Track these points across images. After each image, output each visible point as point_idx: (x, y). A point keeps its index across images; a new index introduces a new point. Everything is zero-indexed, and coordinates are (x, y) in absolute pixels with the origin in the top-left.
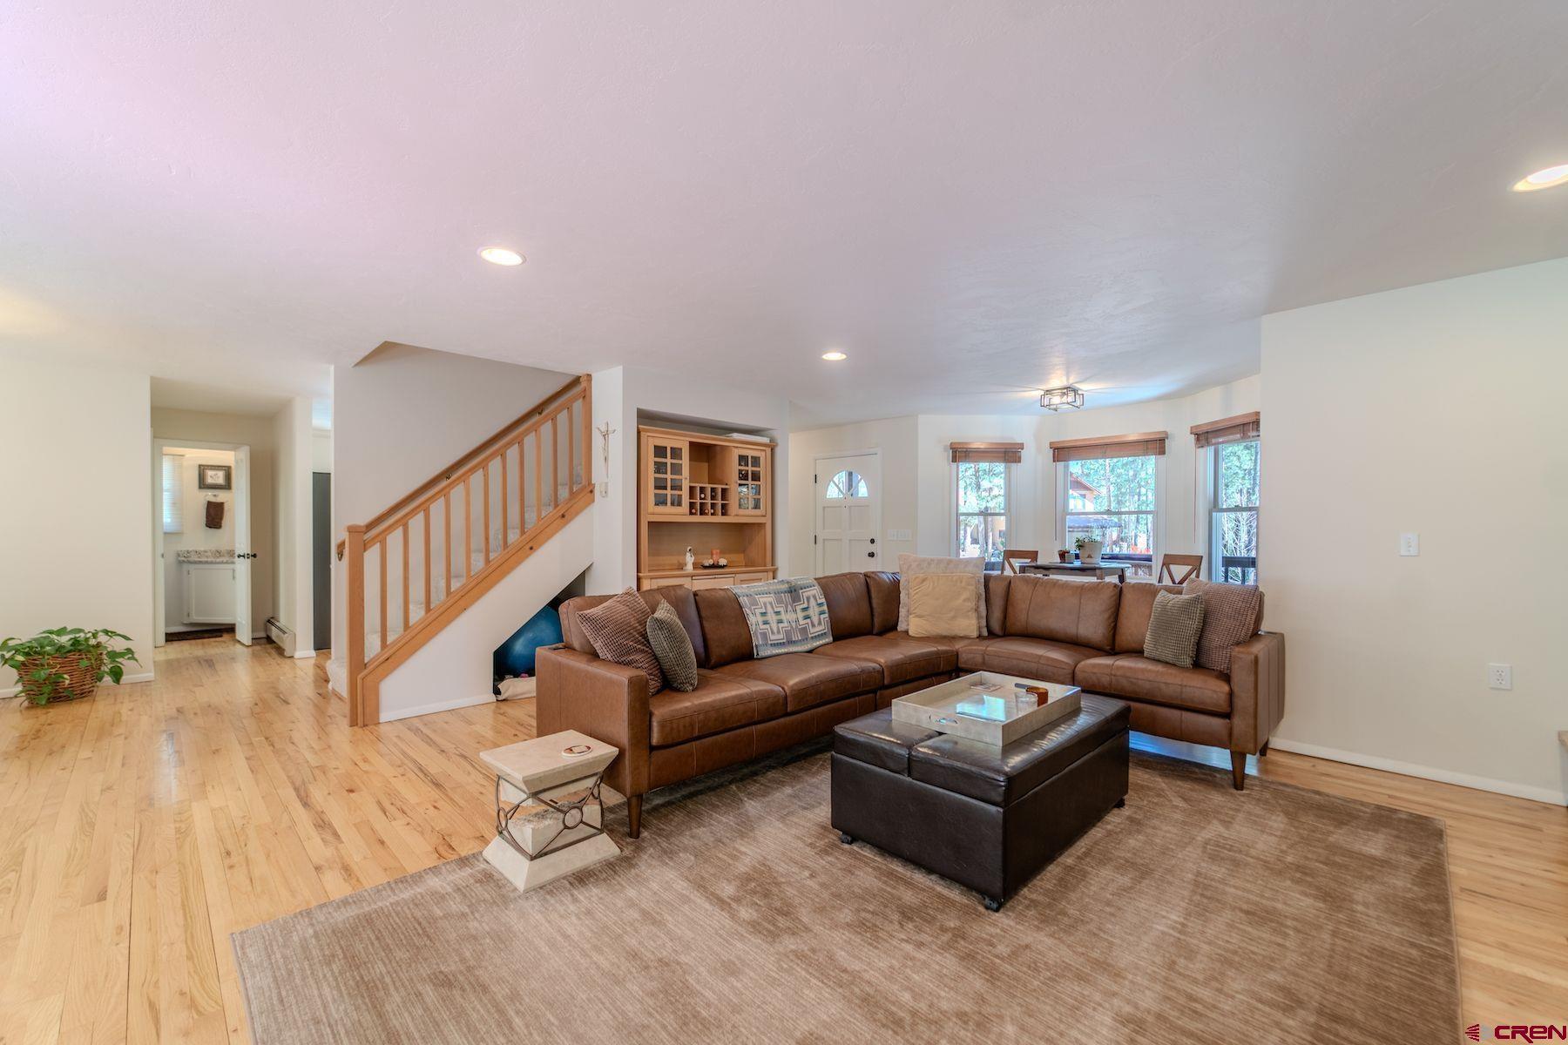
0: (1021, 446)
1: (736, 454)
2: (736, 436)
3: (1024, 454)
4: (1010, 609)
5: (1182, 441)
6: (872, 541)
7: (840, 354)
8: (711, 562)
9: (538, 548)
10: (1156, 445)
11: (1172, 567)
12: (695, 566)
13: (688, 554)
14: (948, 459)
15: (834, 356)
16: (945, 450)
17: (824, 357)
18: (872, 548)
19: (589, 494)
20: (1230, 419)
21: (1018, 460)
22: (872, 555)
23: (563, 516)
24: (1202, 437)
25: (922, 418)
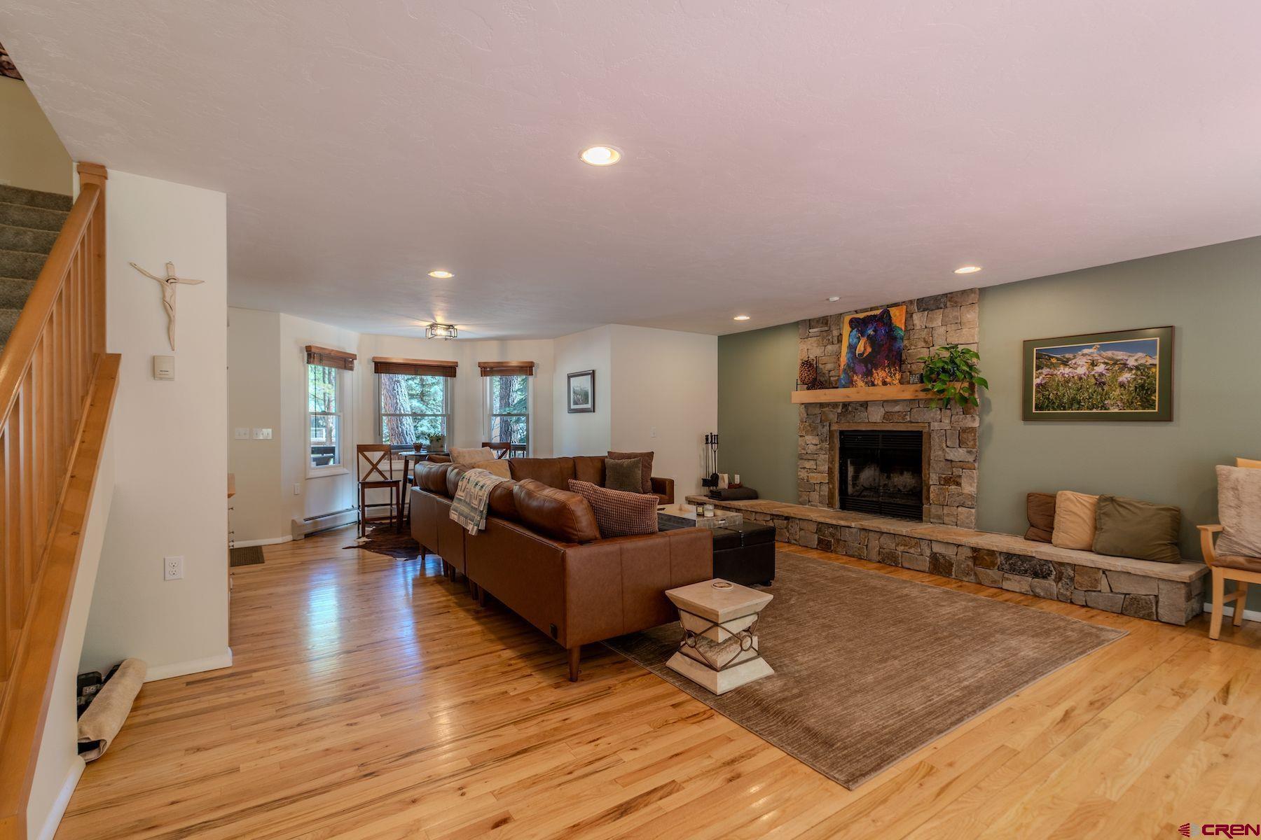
0: (354, 357)
3: (356, 364)
14: (304, 360)
15: (440, 274)
16: (301, 351)
17: (432, 274)
21: (352, 369)
24: (487, 370)
25: (282, 315)
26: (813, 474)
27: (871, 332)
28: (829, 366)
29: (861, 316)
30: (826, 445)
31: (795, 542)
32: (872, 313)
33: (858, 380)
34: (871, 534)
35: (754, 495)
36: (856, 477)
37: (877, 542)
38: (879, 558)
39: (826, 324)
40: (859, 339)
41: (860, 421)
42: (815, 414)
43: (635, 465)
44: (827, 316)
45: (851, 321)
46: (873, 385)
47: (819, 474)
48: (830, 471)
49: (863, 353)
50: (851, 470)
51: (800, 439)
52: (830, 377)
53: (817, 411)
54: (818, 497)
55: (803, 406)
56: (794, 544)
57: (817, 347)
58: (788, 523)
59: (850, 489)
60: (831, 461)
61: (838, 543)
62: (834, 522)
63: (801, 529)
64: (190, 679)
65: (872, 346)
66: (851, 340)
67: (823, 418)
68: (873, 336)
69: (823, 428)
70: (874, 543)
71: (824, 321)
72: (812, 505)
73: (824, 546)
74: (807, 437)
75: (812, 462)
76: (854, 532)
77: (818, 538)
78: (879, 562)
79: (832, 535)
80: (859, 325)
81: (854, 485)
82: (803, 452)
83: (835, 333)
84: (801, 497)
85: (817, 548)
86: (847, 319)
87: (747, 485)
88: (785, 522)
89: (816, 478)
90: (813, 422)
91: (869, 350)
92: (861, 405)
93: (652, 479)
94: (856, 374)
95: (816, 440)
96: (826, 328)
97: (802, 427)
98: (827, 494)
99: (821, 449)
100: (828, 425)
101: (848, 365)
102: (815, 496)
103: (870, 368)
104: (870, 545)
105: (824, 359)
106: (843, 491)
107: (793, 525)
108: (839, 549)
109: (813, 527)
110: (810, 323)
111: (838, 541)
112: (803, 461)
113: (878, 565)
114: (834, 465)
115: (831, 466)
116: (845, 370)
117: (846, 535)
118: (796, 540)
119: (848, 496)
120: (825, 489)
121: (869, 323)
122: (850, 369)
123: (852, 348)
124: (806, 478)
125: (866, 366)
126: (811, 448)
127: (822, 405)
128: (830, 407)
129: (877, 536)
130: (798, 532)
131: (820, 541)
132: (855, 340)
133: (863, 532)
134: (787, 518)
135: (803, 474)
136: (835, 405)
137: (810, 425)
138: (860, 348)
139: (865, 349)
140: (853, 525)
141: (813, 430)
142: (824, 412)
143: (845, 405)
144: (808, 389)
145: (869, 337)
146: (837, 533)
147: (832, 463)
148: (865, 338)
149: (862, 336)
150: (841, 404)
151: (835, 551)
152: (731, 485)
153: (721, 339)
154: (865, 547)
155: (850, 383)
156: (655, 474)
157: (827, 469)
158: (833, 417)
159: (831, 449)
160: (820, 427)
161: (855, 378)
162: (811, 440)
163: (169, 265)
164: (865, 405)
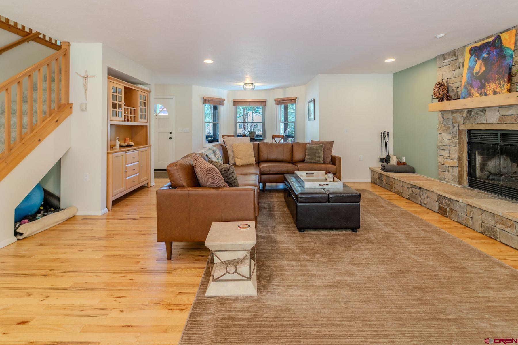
0: (224, 100)
1: (139, 93)
2: (140, 86)
3: (225, 102)
4: (261, 153)
5: (271, 103)
6: (171, 133)
7: (211, 61)
8: (126, 144)
9: (43, 140)
10: (264, 103)
11: (275, 138)
12: (121, 146)
13: (117, 141)
14: (202, 103)
15: (208, 61)
16: (201, 99)
17: (205, 61)
18: (171, 136)
19: (70, 109)
20: (286, 98)
21: (223, 105)
22: (170, 138)
23: (57, 121)
24: (278, 102)
25: (194, 86)
26: (447, 160)
27: (485, 55)
28: (457, 85)
29: (478, 44)
30: (456, 140)
31: (424, 205)
32: (487, 41)
33: (475, 92)
34: (475, 210)
35: (412, 171)
36: (484, 165)
37: (480, 216)
38: (481, 230)
39: (455, 55)
40: (476, 61)
41: (480, 123)
42: (449, 118)
43: (320, 148)
44: (455, 50)
45: (471, 50)
46: (486, 94)
47: (452, 160)
48: (460, 159)
49: (479, 72)
50: (479, 159)
51: (439, 135)
52: (457, 92)
53: (450, 116)
54: (451, 176)
55: (440, 113)
56: (424, 207)
57: (449, 72)
58: (420, 191)
59: (478, 173)
60: (460, 151)
61: (452, 212)
62: (448, 196)
63: (428, 197)
64: (84, 217)
65: (486, 66)
66: (470, 64)
67: (453, 121)
68: (486, 58)
69: (454, 128)
70: (478, 217)
71: (454, 53)
72: (447, 181)
73: (442, 212)
74: (443, 134)
75: (447, 152)
76: (462, 206)
77: (439, 205)
78: (482, 233)
79: (448, 205)
80: (476, 51)
81: (482, 170)
82: (441, 144)
83: (461, 60)
84: (439, 174)
85: (438, 212)
86: (468, 49)
87: (408, 163)
88: (419, 190)
89: (449, 162)
90: (447, 124)
91: (483, 69)
92: (481, 111)
93: (331, 156)
94: (473, 87)
95: (449, 136)
96: (455, 58)
97: (440, 127)
98: (457, 174)
99: (452, 142)
100: (457, 125)
101: (468, 82)
102: (448, 175)
103: (483, 83)
104: (474, 218)
105: (454, 80)
106: (471, 173)
107: (423, 193)
108: (452, 216)
109: (435, 198)
110: (444, 57)
111: (452, 210)
112: (441, 150)
113: (480, 235)
114: (462, 155)
115: (460, 155)
116: (465, 86)
117: (456, 207)
118: (425, 204)
119: (476, 177)
120: (456, 171)
121: (484, 49)
122: (470, 85)
123: (471, 69)
124: (443, 162)
125: (481, 82)
126: (446, 142)
127: (453, 111)
128: (458, 113)
129: (480, 212)
130: (426, 199)
131: (440, 208)
132: (473, 63)
133: (469, 207)
134: (420, 188)
135: (441, 159)
136: (461, 111)
137: (445, 126)
138: (477, 68)
139: (480, 69)
140: (460, 200)
141: (447, 129)
142: (454, 117)
143: (469, 111)
144: (439, 101)
145: (484, 59)
146: (450, 204)
147: (460, 153)
148: (481, 61)
149: (479, 59)
150: (466, 111)
151: (450, 217)
152: (399, 163)
153: (395, 74)
154: (470, 219)
155: (469, 95)
156: (334, 153)
157: (457, 157)
158: (460, 120)
159: (460, 143)
160: (452, 127)
161: (472, 91)
162: (446, 136)
163: (86, 71)
164: (483, 110)
